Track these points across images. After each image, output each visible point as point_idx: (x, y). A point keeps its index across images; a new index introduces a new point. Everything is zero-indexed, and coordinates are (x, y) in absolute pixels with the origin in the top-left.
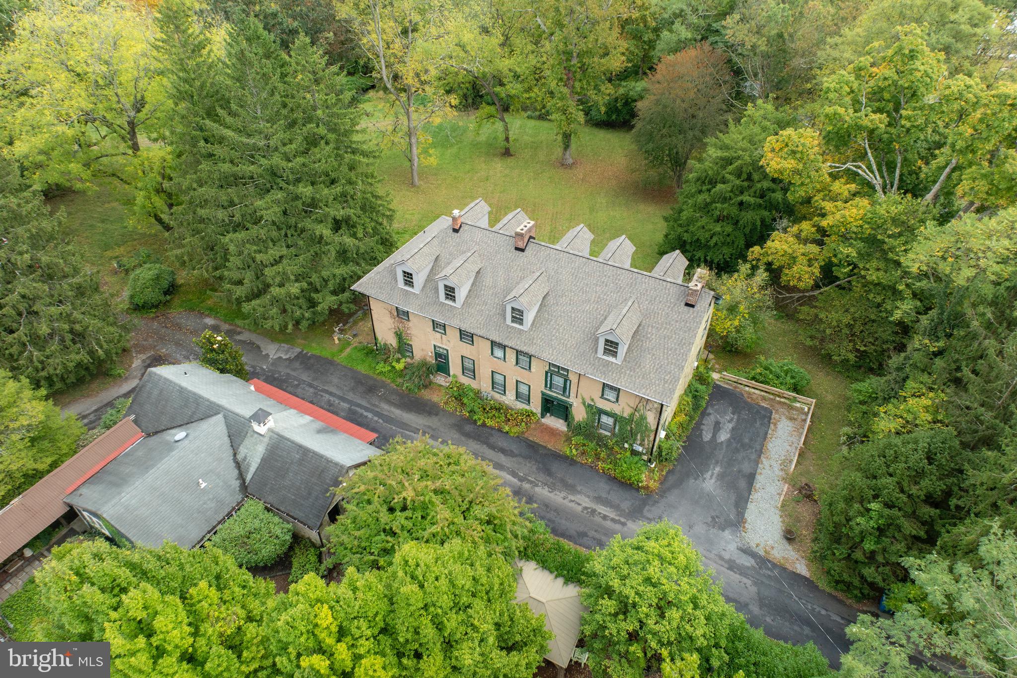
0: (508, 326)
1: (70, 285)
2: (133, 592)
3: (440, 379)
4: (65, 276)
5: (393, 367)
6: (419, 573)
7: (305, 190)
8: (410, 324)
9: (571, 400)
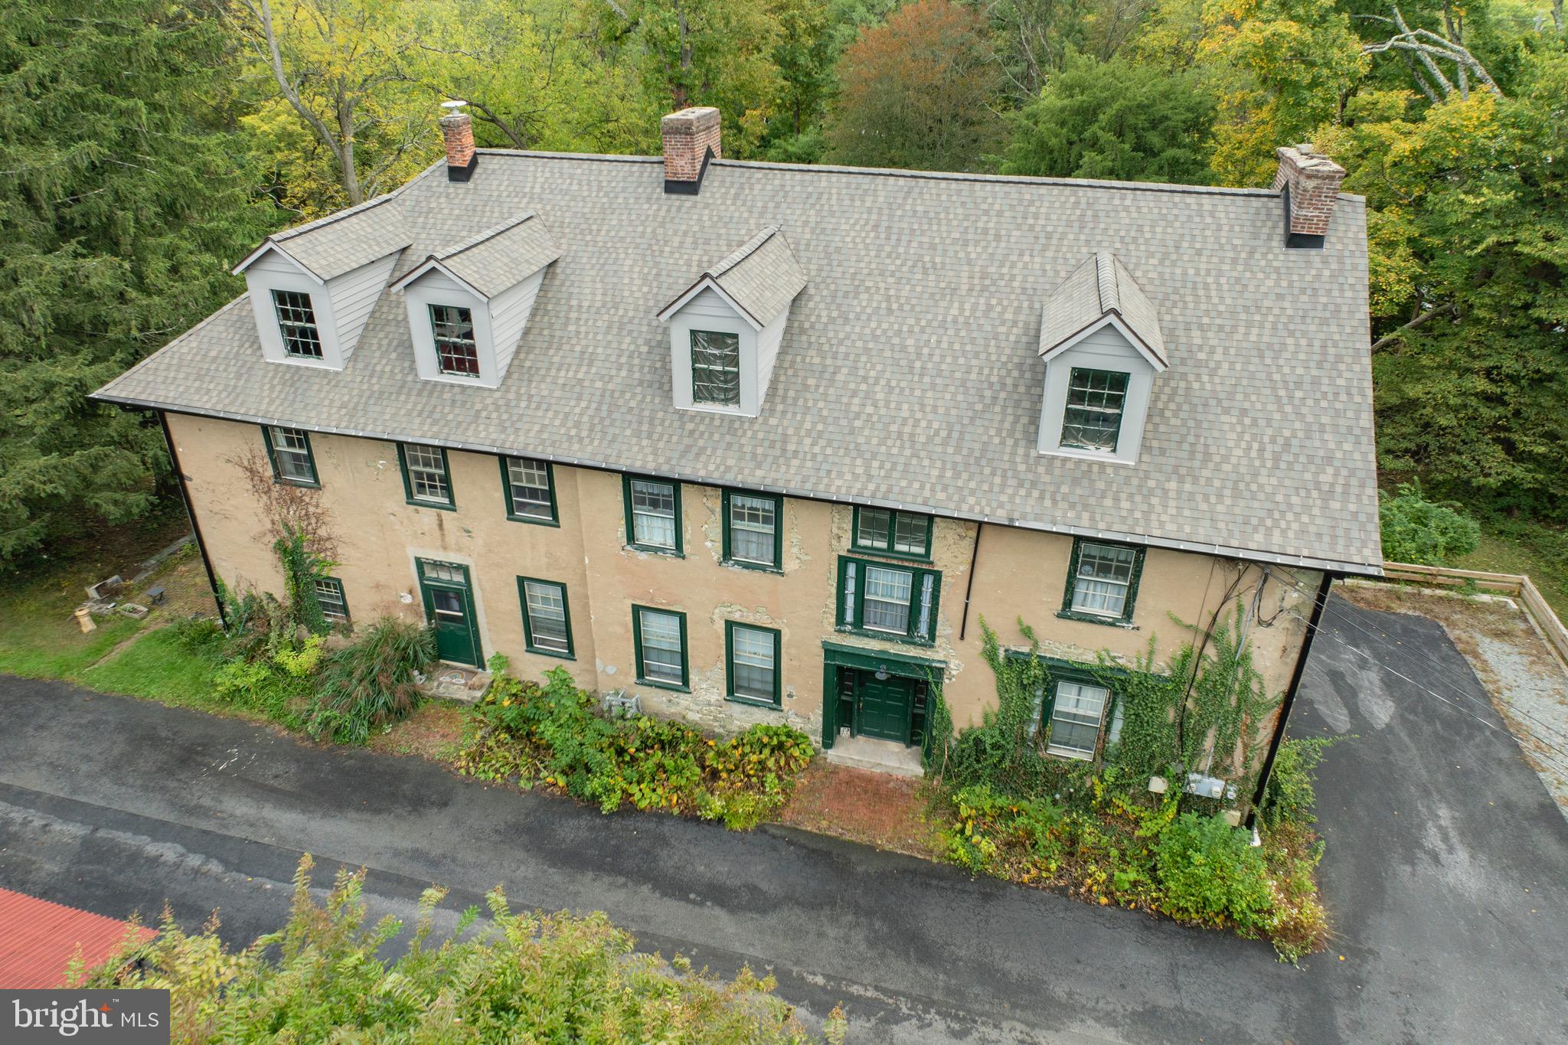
0: (682, 414)
3: (452, 684)
5: (280, 669)
8: (325, 499)
9: (941, 651)
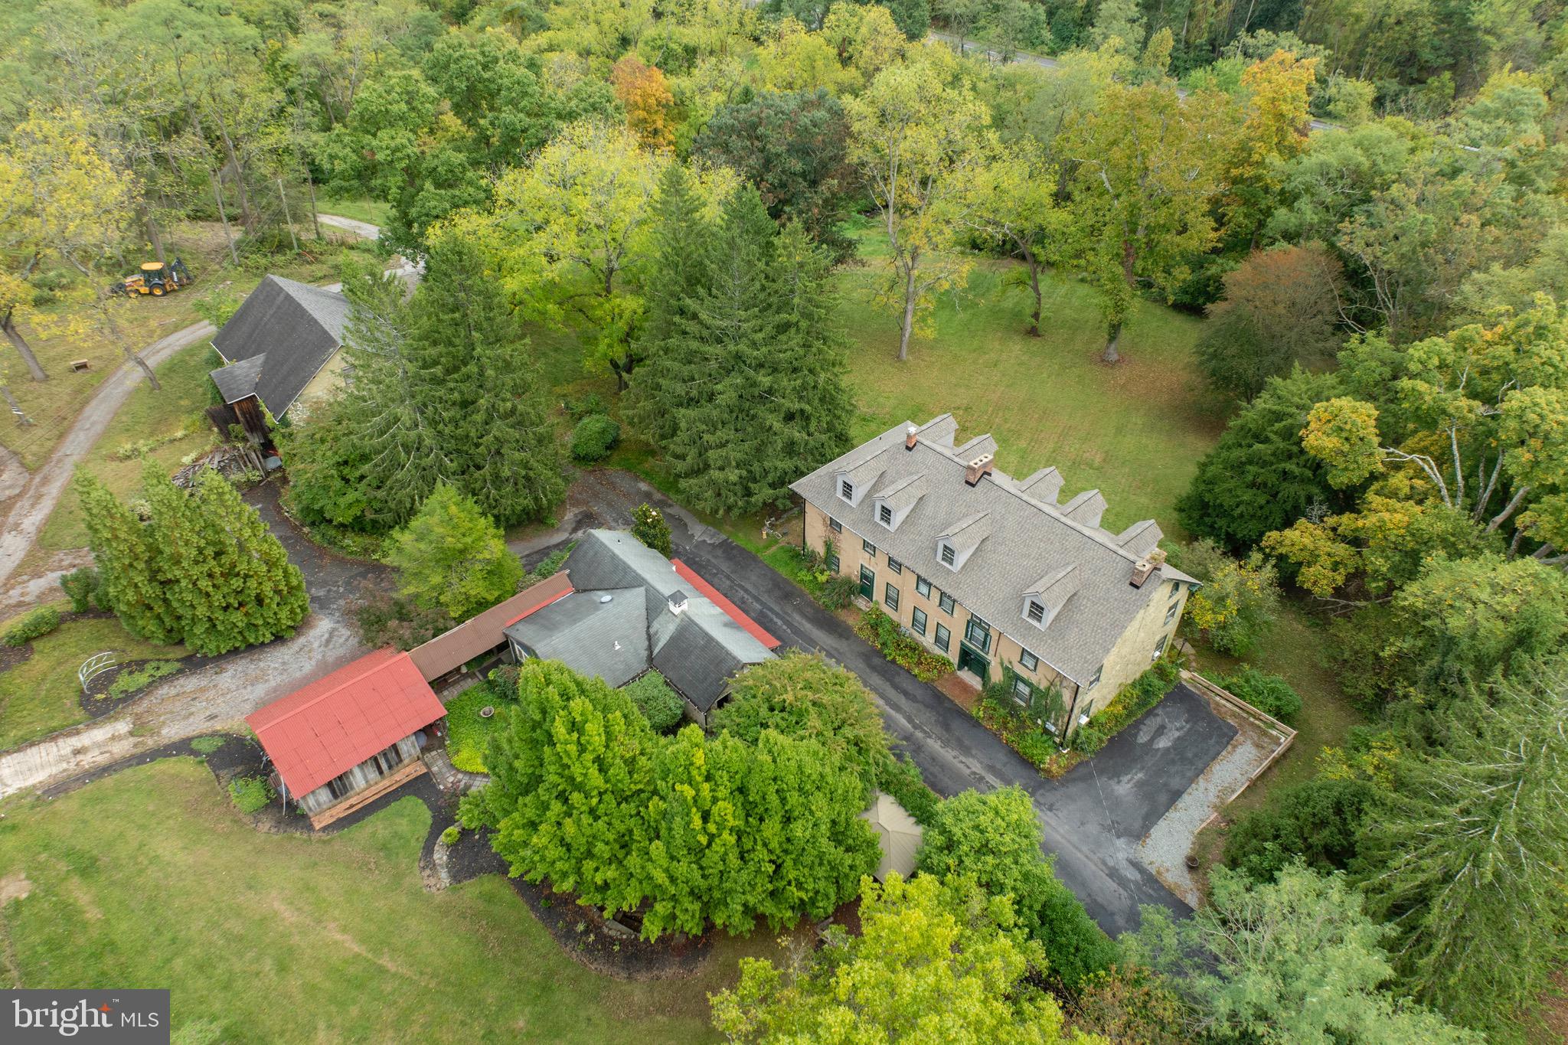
0: (937, 563)
1: (534, 433)
2: (578, 700)
3: (861, 603)
4: (532, 424)
5: (815, 578)
6: (775, 749)
7: (765, 380)
8: (841, 537)
9: (990, 657)
